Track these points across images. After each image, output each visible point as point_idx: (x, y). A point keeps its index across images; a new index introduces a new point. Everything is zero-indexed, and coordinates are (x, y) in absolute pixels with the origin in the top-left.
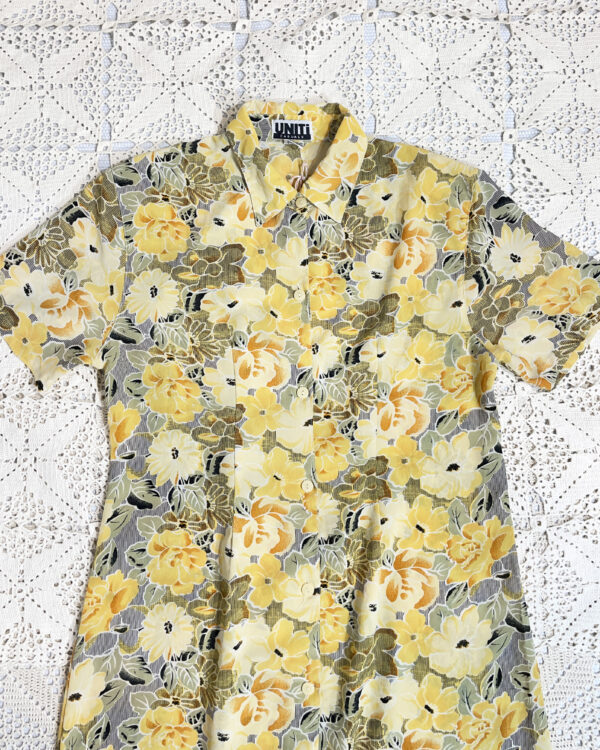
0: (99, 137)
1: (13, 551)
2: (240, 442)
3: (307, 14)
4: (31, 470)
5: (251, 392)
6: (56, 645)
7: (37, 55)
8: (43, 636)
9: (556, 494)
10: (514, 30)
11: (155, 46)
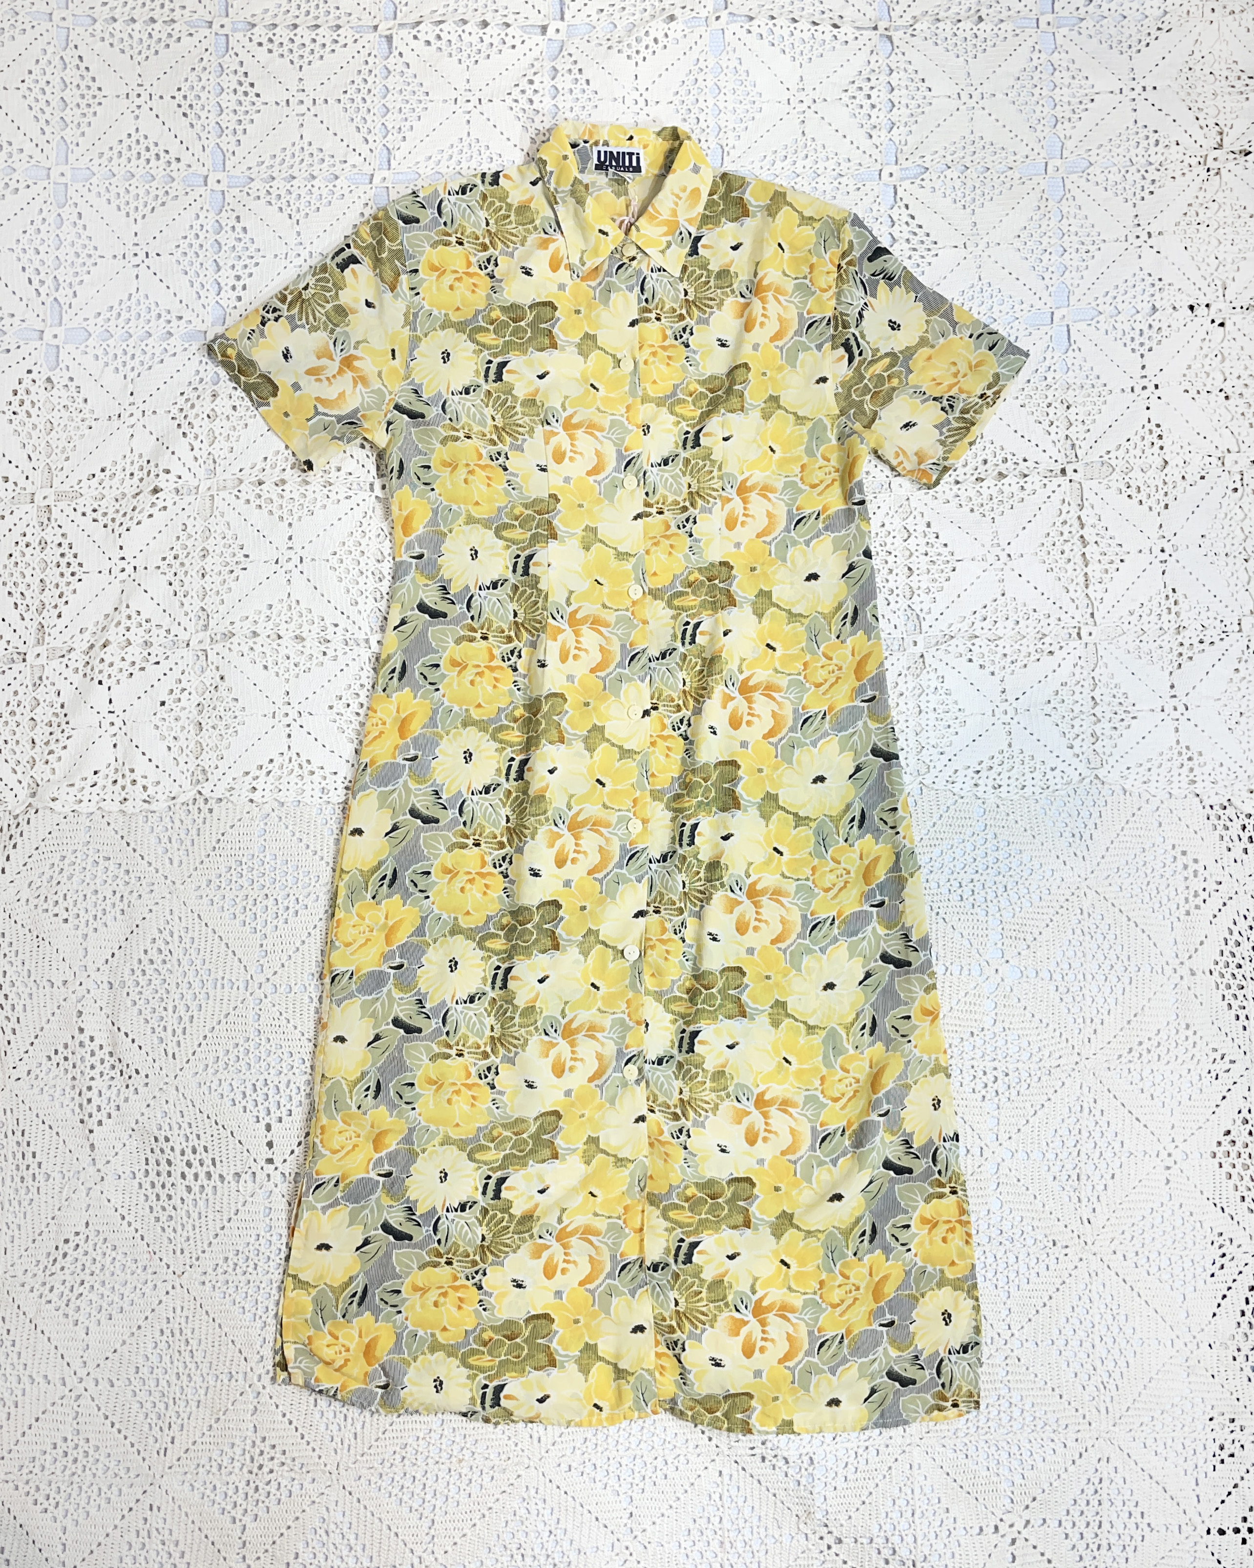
0: (376, 164)
1: (276, 668)
2: (554, 536)
3: (638, 16)
4: (296, 572)
5: (567, 480)
6: (331, 778)
7: (295, 60)
8: (314, 767)
9: (936, 611)
10: (896, 44)
11: (445, 53)
